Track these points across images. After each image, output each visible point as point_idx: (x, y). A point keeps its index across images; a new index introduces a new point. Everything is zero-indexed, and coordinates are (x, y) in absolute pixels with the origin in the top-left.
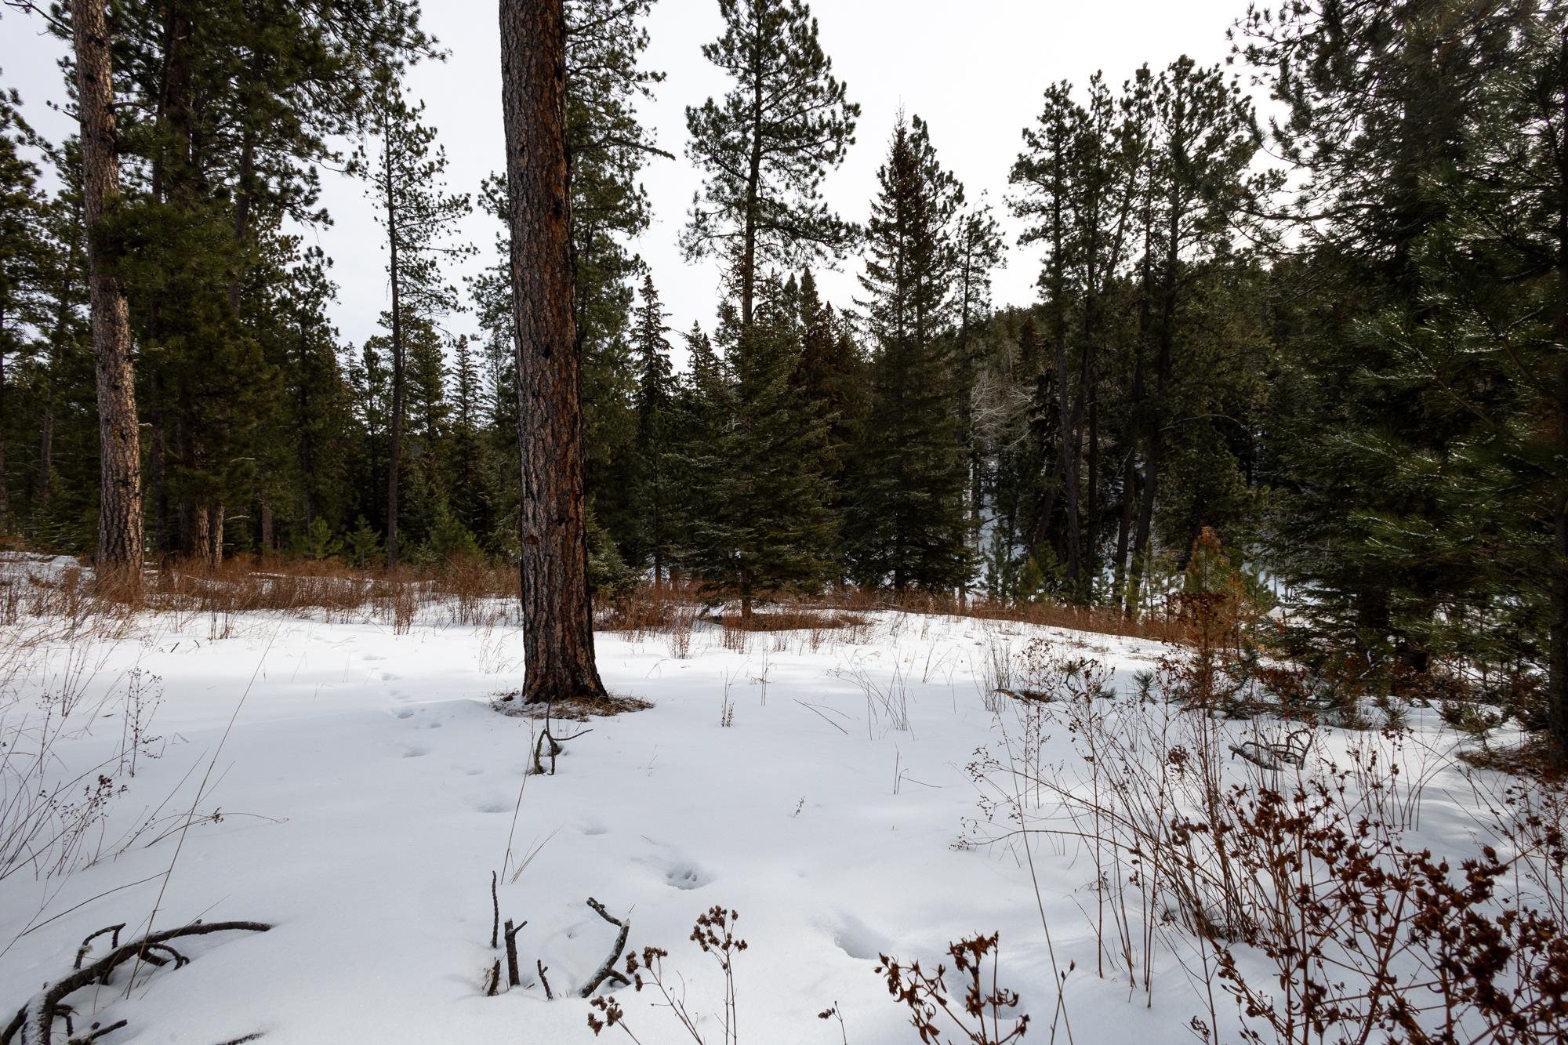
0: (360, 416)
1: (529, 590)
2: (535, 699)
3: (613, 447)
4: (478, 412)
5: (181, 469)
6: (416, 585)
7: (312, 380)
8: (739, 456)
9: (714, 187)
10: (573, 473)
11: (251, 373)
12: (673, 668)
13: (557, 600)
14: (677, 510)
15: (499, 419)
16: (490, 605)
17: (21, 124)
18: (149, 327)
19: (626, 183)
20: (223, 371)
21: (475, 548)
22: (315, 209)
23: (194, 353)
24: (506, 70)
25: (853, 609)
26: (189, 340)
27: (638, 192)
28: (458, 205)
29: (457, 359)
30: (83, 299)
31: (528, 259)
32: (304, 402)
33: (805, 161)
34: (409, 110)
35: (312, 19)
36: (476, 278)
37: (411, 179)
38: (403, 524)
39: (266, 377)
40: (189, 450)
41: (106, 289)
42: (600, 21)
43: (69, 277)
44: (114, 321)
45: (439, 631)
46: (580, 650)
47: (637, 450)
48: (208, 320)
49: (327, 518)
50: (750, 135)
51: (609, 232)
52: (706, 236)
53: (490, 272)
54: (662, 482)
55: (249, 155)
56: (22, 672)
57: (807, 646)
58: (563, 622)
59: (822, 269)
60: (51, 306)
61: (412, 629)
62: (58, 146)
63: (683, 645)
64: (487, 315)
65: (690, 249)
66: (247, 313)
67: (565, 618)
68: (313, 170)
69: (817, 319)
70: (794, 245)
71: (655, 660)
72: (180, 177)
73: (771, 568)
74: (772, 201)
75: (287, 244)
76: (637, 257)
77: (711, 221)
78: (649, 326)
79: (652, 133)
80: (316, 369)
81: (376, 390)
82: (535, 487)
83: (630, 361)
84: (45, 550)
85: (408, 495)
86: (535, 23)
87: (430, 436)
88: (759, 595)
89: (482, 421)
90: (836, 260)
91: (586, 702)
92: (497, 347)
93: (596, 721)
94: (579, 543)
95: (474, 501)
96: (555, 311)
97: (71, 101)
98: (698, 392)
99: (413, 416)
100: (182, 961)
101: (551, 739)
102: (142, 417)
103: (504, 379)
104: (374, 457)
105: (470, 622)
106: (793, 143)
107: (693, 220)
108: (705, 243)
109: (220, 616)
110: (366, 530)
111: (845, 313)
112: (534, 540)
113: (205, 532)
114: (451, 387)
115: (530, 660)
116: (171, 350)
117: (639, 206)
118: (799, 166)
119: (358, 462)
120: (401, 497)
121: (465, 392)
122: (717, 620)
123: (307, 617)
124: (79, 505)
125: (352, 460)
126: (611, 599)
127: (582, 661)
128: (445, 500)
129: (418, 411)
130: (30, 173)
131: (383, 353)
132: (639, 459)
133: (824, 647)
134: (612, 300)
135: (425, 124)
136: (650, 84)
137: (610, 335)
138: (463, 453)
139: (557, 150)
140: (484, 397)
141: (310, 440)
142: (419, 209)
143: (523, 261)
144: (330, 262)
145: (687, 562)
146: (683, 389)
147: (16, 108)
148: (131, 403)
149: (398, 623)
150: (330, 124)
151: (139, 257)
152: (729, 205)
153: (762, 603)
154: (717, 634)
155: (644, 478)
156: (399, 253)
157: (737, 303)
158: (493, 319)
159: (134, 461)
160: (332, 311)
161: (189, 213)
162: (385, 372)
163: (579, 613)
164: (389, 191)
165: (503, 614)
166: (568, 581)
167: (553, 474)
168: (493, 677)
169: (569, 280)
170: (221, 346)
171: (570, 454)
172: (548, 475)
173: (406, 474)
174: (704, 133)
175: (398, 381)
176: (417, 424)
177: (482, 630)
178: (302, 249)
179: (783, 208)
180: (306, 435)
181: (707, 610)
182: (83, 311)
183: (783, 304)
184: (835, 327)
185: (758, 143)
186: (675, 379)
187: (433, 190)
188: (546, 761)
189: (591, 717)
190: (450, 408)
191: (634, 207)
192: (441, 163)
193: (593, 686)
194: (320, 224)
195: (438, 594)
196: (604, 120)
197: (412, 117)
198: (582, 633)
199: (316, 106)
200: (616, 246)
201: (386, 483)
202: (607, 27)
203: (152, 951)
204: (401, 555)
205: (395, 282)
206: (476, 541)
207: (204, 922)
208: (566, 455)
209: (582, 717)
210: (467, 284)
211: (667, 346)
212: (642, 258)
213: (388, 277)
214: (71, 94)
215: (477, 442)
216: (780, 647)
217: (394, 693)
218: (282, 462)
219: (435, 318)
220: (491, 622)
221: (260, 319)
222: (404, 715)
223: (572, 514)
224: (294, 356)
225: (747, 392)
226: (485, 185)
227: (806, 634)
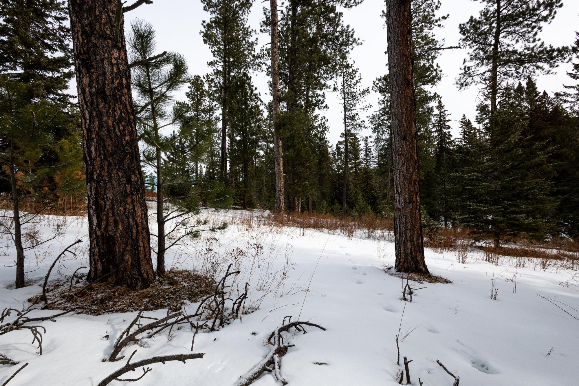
0: (335, 167)
1: (397, 229)
2: (399, 270)
3: (424, 172)
4: (371, 163)
5: (292, 187)
6: (353, 223)
7: (322, 158)
8: (491, 173)
9: (474, 54)
10: (415, 184)
11: (308, 157)
12: (460, 267)
13: (409, 233)
14: (455, 197)
15: (379, 164)
16: (378, 233)
17: (261, 101)
18: (286, 148)
19: (430, 65)
20: (302, 158)
21: (371, 211)
22: (324, 105)
23: (295, 153)
24: (389, 39)
25: (568, 251)
26: (294, 150)
27: (435, 67)
28: (366, 92)
29: (364, 145)
30: (271, 142)
31: (397, 105)
32: (320, 165)
33: (528, 26)
34: (350, 65)
35: (324, 47)
36: (371, 116)
37: (351, 87)
38: (348, 202)
39: (312, 158)
40: (294, 181)
41: (277, 139)
42: (419, 6)
43: (269, 137)
44: (279, 147)
45: (361, 240)
46: (418, 254)
47: (435, 173)
48: (298, 143)
49: (326, 201)
50: (494, 25)
51: (423, 87)
52: (470, 77)
53: (376, 113)
54: (448, 186)
55: (308, 93)
56: (263, 240)
57: (539, 267)
58: (411, 242)
59: (541, 75)
60: (265, 145)
61: (353, 239)
62: (267, 104)
63: (464, 257)
64: (375, 128)
65: (462, 84)
66: (306, 140)
67: (412, 241)
68: (324, 93)
69: (537, 101)
70: (522, 68)
71: (451, 263)
72: (293, 104)
73: (512, 226)
74: (508, 51)
75: (316, 117)
76: (435, 94)
77: (473, 69)
78: (441, 121)
79: (442, 41)
80: (323, 154)
81: (339, 159)
82: (399, 190)
83: (432, 137)
84: (264, 209)
85: (349, 192)
86: (400, 18)
87: (356, 172)
88: (506, 238)
89: (373, 166)
90: (550, 69)
91: (421, 275)
92: (378, 139)
93: (426, 284)
94: (417, 211)
95: (370, 195)
96: (407, 122)
97: (270, 91)
98: (465, 145)
99: (350, 166)
100: (305, 332)
101: (410, 289)
102: (284, 173)
103: (381, 150)
104: (339, 181)
105: (371, 238)
106: (521, 19)
107: (463, 71)
108: (469, 80)
109: (302, 229)
110: (337, 204)
111: (557, 94)
112: (399, 210)
113: (297, 205)
114: (362, 155)
115: (398, 255)
116: (290, 153)
117: (437, 73)
118: (525, 29)
119: (334, 182)
120: (347, 193)
121: (367, 156)
122: (481, 248)
123: (322, 232)
124: (270, 197)
125: (333, 182)
126: (427, 234)
127: (419, 258)
128: (361, 194)
129: (352, 164)
130: (262, 112)
131: (342, 146)
132: (437, 176)
133: (550, 269)
134: (425, 113)
135: (354, 68)
136: (442, 22)
137: (423, 127)
138: (367, 178)
139: (408, 61)
140: (373, 157)
141: (322, 176)
142: (353, 97)
143: (395, 106)
144: (327, 120)
145: (462, 221)
146: (457, 145)
147: (260, 97)
148: (282, 169)
149: (349, 236)
150: (328, 78)
151: (284, 129)
152: (482, 60)
153: (507, 242)
154: (481, 255)
155: (439, 184)
156: (347, 113)
157: (489, 102)
158: (377, 129)
159: (282, 185)
160: (328, 136)
161: (294, 114)
162: (342, 152)
163: (418, 239)
164: (344, 93)
165: (383, 236)
166: (413, 226)
167: (407, 184)
168: (382, 259)
169: (413, 109)
170: (301, 150)
171: (414, 176)
172: (405, 185)
173: (348, 186)
174: (469, 32)
175: (346, 155)
176: (352, 169)
177: (376, 241)
178: (320, 118)
179: (515, 52)
180: (321, 175)
181: (474, 243)
182: (271, 145)
183: (515, 98)
184: (550, 103)
185: (499, 26)
186: (453, 141)
187: (357, 89)
188: (408, 296)
189: (424, 282)
190: (362, 162)
191: (434, 73)
192: (360, 79)
193: (424, 269)
194: (325, 109)
195: (360, 226)
196: (421, 43)
197: (351, 67)
198: (419, 247)
199: (324, 73)
200: (426, 92)
201: (342, 189)
202: (422, 7)
203: (298, 326)
204: (347, 213)
205: (345, 122)
206: (371, 209)
207: (310, 322)
208: (412, 177)
209: (420, 281)
210: (368, 119)
211: (449, 127)
212: (438, 93)
213: (343, 121)
214: (270, 90)
215: (371, 174)
216: (520, 265)
217: (350, 260)
218: (314, 183)
219: (357, 132)
220: (379, 239)
221: (309, 141)
222: (354, 268)
223: (414, 200)
224: (317, 151)
225: (494, 142)
226: (374, 82)
227: (539, 261)
